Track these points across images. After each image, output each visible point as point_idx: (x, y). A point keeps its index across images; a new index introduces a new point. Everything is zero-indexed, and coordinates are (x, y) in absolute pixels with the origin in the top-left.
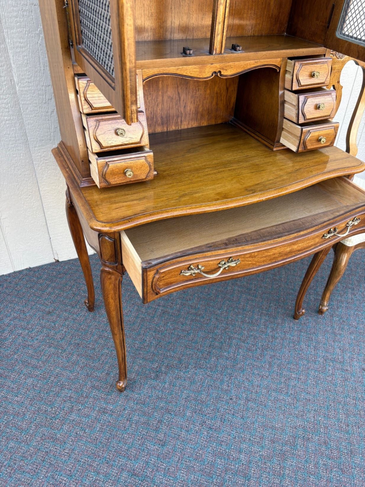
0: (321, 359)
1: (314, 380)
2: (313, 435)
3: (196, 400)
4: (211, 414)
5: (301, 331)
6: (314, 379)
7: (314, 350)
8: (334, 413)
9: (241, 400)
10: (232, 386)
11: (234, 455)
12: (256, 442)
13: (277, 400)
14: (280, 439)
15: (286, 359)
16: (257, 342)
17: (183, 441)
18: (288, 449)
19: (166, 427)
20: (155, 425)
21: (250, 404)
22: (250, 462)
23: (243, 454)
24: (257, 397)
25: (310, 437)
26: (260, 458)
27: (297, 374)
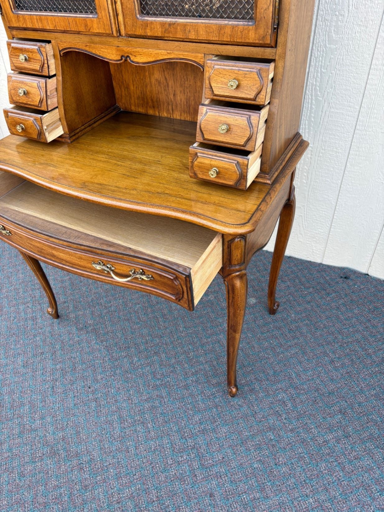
0: (192, 442)
1: (156, 447)
2: (89, 471)
3: (74, 364)
4: (67, 380)
5: (216, 407)
6: (159, 446)
7: (199, 431)
8: (126, 483)
9: (93, 395)
10: (104, 382)
11: (36, 416)
12: (56, 426)
13: (111, 423)
14: (69, 444)
15: (165, 410)
16: (169, 375)
17: (33, 376)
18: (63, 455)
19: (39, 359)
20: (38, 352)
21: (93, 404)
22: (36, 430)
23: (41, 422)
24: (103, 405)
25: (85, 470)
26: (43, 436)
27: (153, 427)
